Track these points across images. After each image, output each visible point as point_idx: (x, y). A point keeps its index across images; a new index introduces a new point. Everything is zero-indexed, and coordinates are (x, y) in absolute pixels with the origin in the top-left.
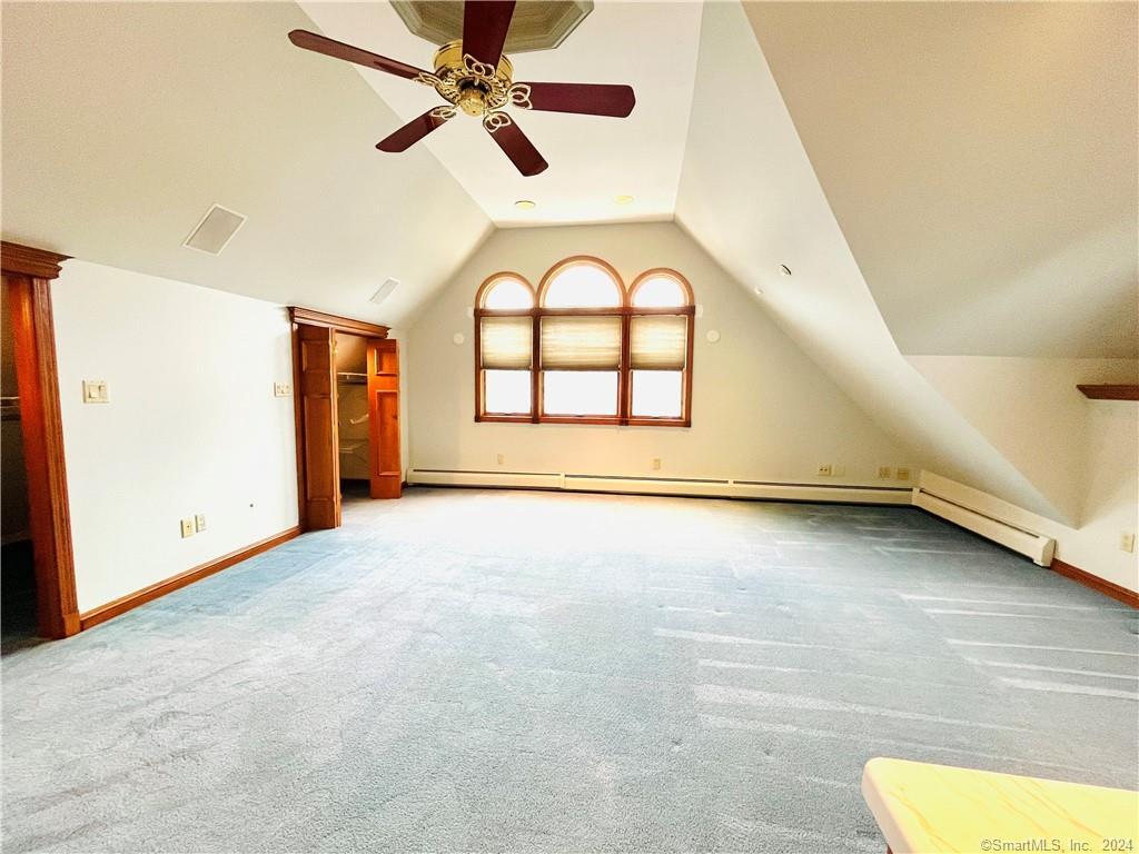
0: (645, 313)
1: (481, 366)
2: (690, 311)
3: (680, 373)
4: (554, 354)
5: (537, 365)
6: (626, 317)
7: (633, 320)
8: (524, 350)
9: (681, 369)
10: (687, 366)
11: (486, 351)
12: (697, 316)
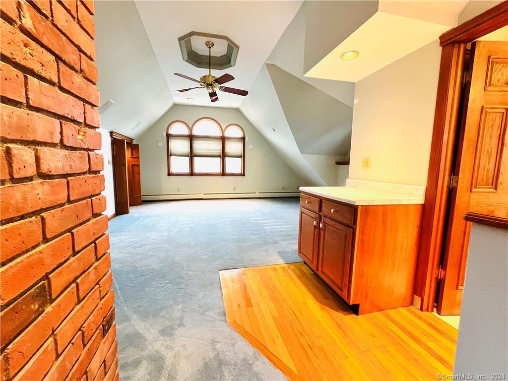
0: (229, 138)
1: (169, 155)
2: (243, 139)
3: (241, 159)
4: (198, 151)
5: (192, 155)
6: (223, 139)
7: (225, 141)
8: (187, 150)
9: (241, 157)
10: (243, 157)
11: (171, 149)
12: (246, 140)
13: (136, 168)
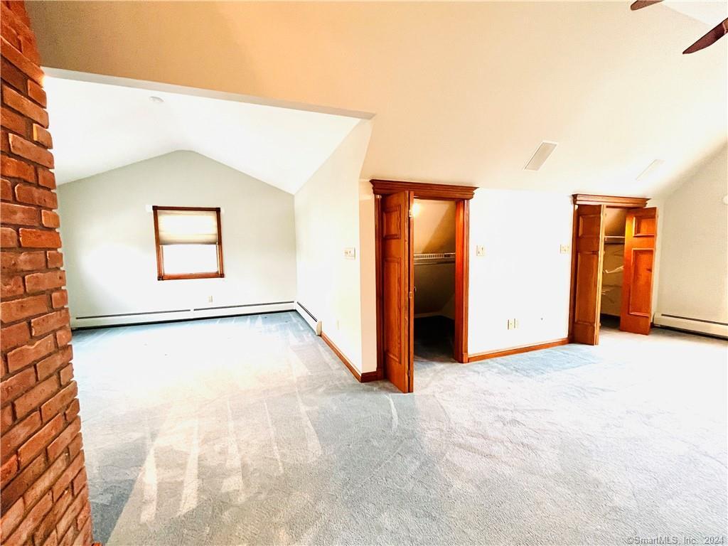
13: (644, 257)
